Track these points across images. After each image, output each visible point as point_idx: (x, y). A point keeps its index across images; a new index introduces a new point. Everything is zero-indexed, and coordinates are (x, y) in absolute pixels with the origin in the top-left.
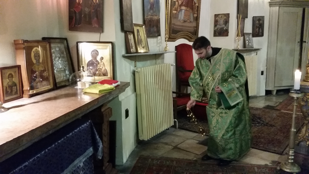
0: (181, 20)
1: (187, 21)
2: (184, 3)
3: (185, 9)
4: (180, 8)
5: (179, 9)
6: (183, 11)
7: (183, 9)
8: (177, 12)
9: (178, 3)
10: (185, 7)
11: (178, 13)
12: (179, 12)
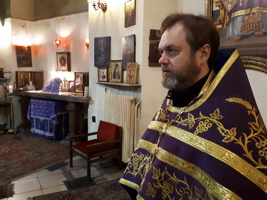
0: (235, 36)
1: (252, 34)
2: (241, 4)
3: (244, 13)
4: (230, 16)
5: (228, 20)
6: (240, 19)
7: (238, 16)
8: (223, 26)
9: (225, 10)
10: (245, 11)
11: (225, 26)
12: (227, 25)
